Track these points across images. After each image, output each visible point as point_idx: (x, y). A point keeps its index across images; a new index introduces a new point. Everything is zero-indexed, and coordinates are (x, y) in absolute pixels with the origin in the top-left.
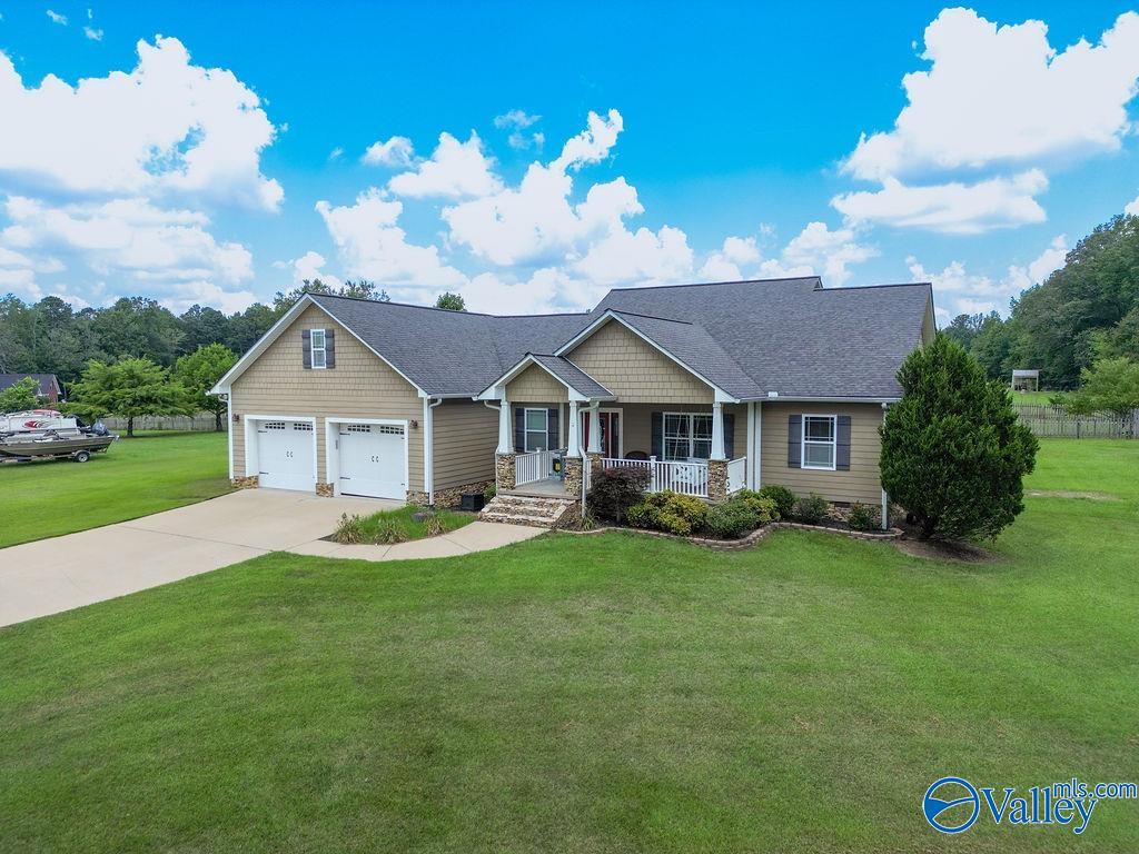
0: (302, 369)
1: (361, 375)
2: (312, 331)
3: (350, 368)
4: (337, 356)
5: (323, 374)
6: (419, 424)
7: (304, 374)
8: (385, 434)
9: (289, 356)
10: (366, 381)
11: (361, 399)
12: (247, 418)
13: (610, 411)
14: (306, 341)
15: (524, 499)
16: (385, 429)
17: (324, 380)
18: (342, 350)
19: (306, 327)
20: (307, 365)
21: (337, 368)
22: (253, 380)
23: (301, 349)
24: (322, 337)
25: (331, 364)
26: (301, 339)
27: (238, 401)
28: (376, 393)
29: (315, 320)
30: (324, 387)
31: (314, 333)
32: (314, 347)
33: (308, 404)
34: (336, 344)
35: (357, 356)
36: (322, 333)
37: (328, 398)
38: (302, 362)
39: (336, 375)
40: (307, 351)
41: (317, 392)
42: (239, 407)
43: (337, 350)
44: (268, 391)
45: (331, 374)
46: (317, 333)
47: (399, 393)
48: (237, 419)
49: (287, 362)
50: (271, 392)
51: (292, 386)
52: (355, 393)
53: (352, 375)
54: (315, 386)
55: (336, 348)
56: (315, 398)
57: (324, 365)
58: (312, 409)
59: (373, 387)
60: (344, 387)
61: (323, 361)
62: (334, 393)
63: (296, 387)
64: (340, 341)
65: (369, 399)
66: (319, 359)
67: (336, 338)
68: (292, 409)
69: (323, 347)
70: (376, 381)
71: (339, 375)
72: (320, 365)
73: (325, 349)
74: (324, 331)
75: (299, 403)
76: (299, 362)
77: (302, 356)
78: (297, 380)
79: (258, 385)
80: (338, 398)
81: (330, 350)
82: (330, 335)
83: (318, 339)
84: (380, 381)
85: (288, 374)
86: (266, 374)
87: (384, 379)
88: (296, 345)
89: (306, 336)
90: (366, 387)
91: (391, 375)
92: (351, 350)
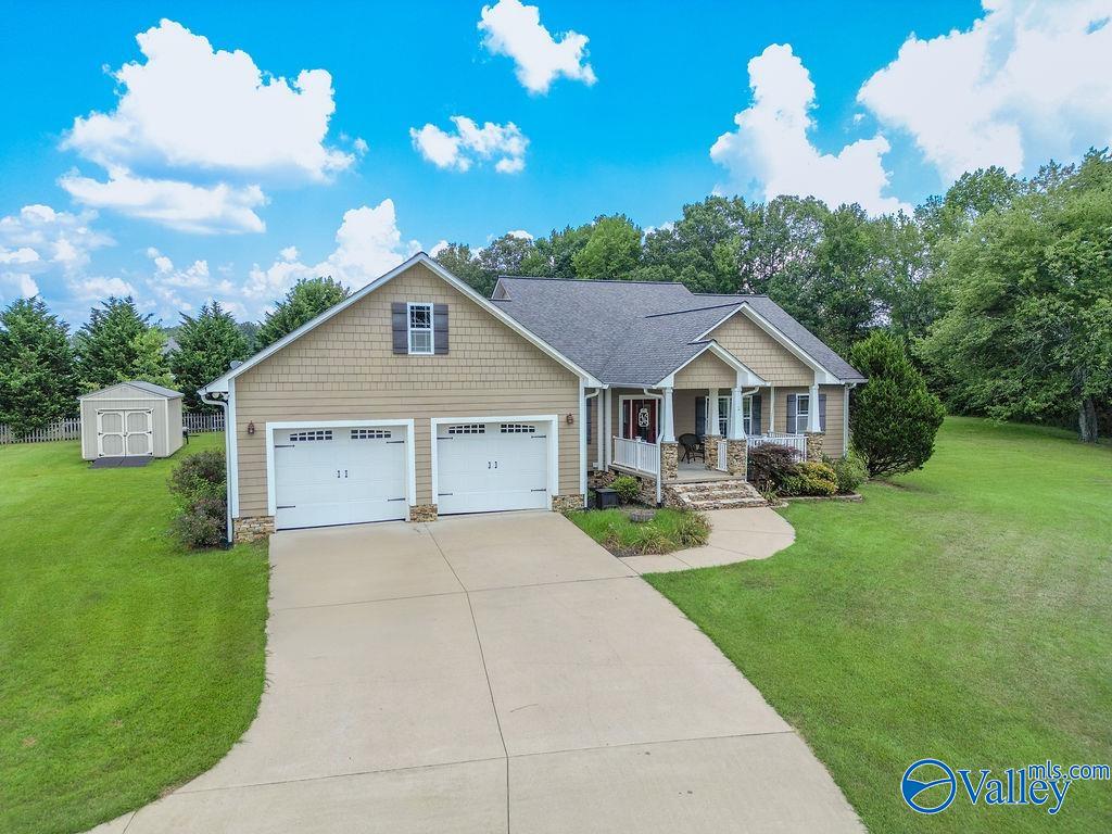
0: (389, 354)
1: (490, 362)
2: (409, 304)
3: (474, 355)
4: (451, 339)
5: (428, 362)
6: (574, 417)
7: (391, 362)
8: (507, 434)
9: (365, 337)
10: (499, 370)
12: (270, 427)
14: (399, 318)
15: (707, 485)
16: (506, 428)
17: (428, 370)
18: (461, 331)
19: (399, 299)
20: (400, 349)
21: (452, 354)
22: (286, 370)
23: (390, 329)
24: (428, 313)
25: (442, 348)
26: (389, 314)
27: (252, 403)
28: (513, 385)
29: (416, 290)
30: (429, 378)
31: (412, 308)
32: (413, 326)
33: (399, 401)
34: (451, 323)
35: (485, 339)
36: (428, 308)
37: (436, 393)
38: (390, 346)
39: (450, 362)
40: (399, 331)
41: (418, 386)
42: (254, 411)
43: (452, 331)
44: (320, 386)
45: (442, 362)
46: (418, 308)
47: (550, 384)
48: (251, 430)
49: (361, 345)
50: (326, 386)
51: (369, 378)
52: (480, 385)
53: (476, 362)
54: (414, 378)
55: (450, 329)
56: (409, 393)
57: (429, 350)
58: (406, 408)
59: (509, 378)
60: (462, 378)
61: (429, 344)
62: (447, 385)
63: (376, 378)
64: (457, 320)
65: (502, 392)
66: (421, 342)
67: (451, 316)
68: (370, 409)
69: (428, 327)
70: (512, 370)
71: (454, 362)
72: (423, 350)
73: (432, 329)
74: (431, 305)
75: (381, 402)
76: (383, 345)
77: (389, 338)
78: (379, 370)
79: (297, 378)
80: (453, 392)
81: (442, 331)
82: (442, 311)
83: (420, 316)
84: (520, 370)
85: (361, 362)
86: (315, 362)
87: (526, 367)
88: (379, 321)
89: (398, 310)
90: (497, 378)
91: (536, 362)
92: (475, 331)
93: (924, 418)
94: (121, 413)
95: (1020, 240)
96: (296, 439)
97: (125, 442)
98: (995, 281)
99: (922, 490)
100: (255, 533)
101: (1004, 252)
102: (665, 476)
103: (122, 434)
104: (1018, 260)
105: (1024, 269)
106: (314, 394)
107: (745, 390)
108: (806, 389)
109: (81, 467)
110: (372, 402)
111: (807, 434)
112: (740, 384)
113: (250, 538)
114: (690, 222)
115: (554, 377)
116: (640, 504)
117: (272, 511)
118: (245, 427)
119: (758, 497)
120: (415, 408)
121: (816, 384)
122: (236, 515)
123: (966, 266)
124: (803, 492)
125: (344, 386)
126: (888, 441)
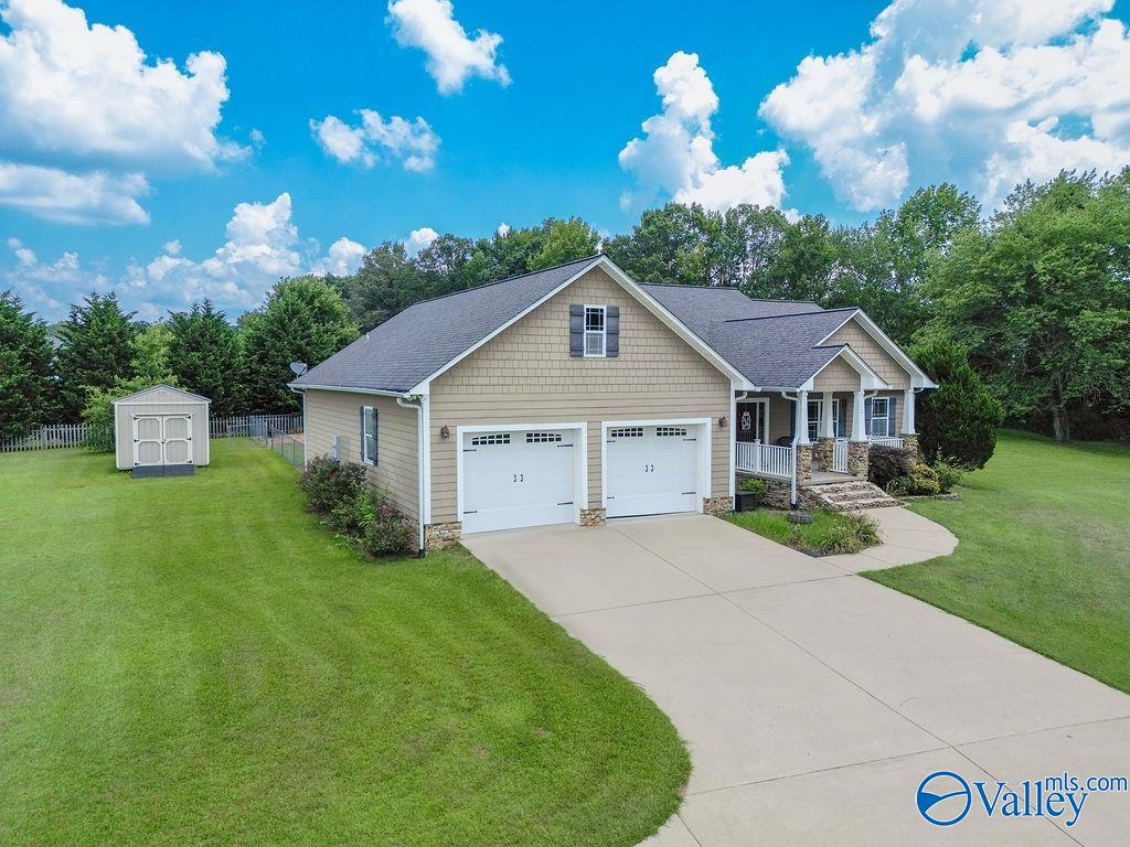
0: (567, 356)
1: (654, 365)
2: (586, 307)
3: (640, 357)
4: (621, 341)
5: (600, 365)
7: (569, 365)
8: (662, 436)
9: (546, 339)
10: (661, 373)
11: (656, 395)
12: (461, 430)
13: (757, 400)
14: (576, 320)
15: (838, 486)
17: (601, 373)
18: (630, 334)
19: (577, 301)
20: (576, 351)
21: (621, 357)
22: (476, 372)
23: (568, 331)
24: (602, 316)
25: (613, 351)
26: (568, 316)
27: (445, 406)
28: (673, 387)
29: (592, 292)
30: (600, 381)
31: (588, 310)
32: (588, 329)
33: (574, 404)
34: (621, 326)
35: (651, 342)
36: (602, 310)
37: (606, 396)
38: (568, 348)
39: (619, 365)
40: (576, 333)
41: (591, 388)
42: (446, 415)
43: (622, 334)
44: (505, 389)
45: (613, 365)
46: (593, 310)
47: (702, 387)
48: (445, 433)
49: (542, 348)
50: (513, 389)
51: (549, 381)
52: (645, 388)
53: (642, 365)
54: (588, 381)
55: (621, 332)
56: (586, 396)
57: (601, 353)
58: (581, 411)
59: (670, 380)
60: (630, 380)
61: (601, 347)
62: (616, 388)
63: (555, 381)
64: (628, 323)
65: (663, 395)
66: (595, 345)
67: (621, 318)
68: (547, 412)
69: (602, 329)
70: (673, 373)
71: (623, 365)
72: (595, 352)
73: (604, 332)
74: (605, 308)
75: (560, 404)
76: (562, 348)
77: (567, 340)
78: (558, 373)
79: (486, 381)
80: (620, 395)
81: (614, 333)
82: (614, 314)
83: (595, 319)
84: (679, 373)
85: (542, 364)
86: (501, 364)
87: (686, 371)
88: (558, 323)
89: (575, 313)
90: (661, 380)
91: (693, 365)
92: (642, 334)
93: (990, 421)
94: (159, 419)
95: (1007, 254)
96: (477, 443)
97: (163, 449)
98: (986, 292)
99: (986, 489)
100: (444, 540)
101: (994, 265)
102: (801, 477)
103: (159, 441)
104: (1008, 273)
105: (1014, 281)
106: (501, 397)
107: (867, 392)
108: (901, 392)
109: (115, 477)
110: (552, 405)
111: (901, 436)
112: (864, 386)
113: (440, 545)
114: (652, 228)
115: (709, 380)
116: (768, 506)
117: (461, 517)
118: (438, 431)
119: (887, 497)
120: (588, 411)
121: (912, 387)
122: (428, 521)
123: (955, 278)
124: (911, 492)
125: (526, 389)
126: (958, 443)
